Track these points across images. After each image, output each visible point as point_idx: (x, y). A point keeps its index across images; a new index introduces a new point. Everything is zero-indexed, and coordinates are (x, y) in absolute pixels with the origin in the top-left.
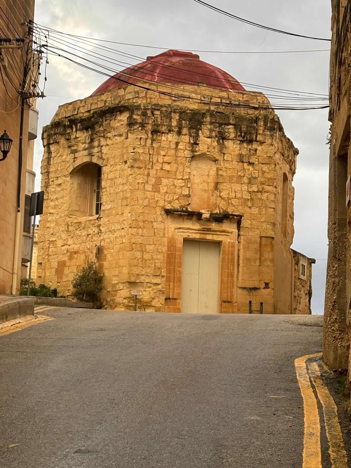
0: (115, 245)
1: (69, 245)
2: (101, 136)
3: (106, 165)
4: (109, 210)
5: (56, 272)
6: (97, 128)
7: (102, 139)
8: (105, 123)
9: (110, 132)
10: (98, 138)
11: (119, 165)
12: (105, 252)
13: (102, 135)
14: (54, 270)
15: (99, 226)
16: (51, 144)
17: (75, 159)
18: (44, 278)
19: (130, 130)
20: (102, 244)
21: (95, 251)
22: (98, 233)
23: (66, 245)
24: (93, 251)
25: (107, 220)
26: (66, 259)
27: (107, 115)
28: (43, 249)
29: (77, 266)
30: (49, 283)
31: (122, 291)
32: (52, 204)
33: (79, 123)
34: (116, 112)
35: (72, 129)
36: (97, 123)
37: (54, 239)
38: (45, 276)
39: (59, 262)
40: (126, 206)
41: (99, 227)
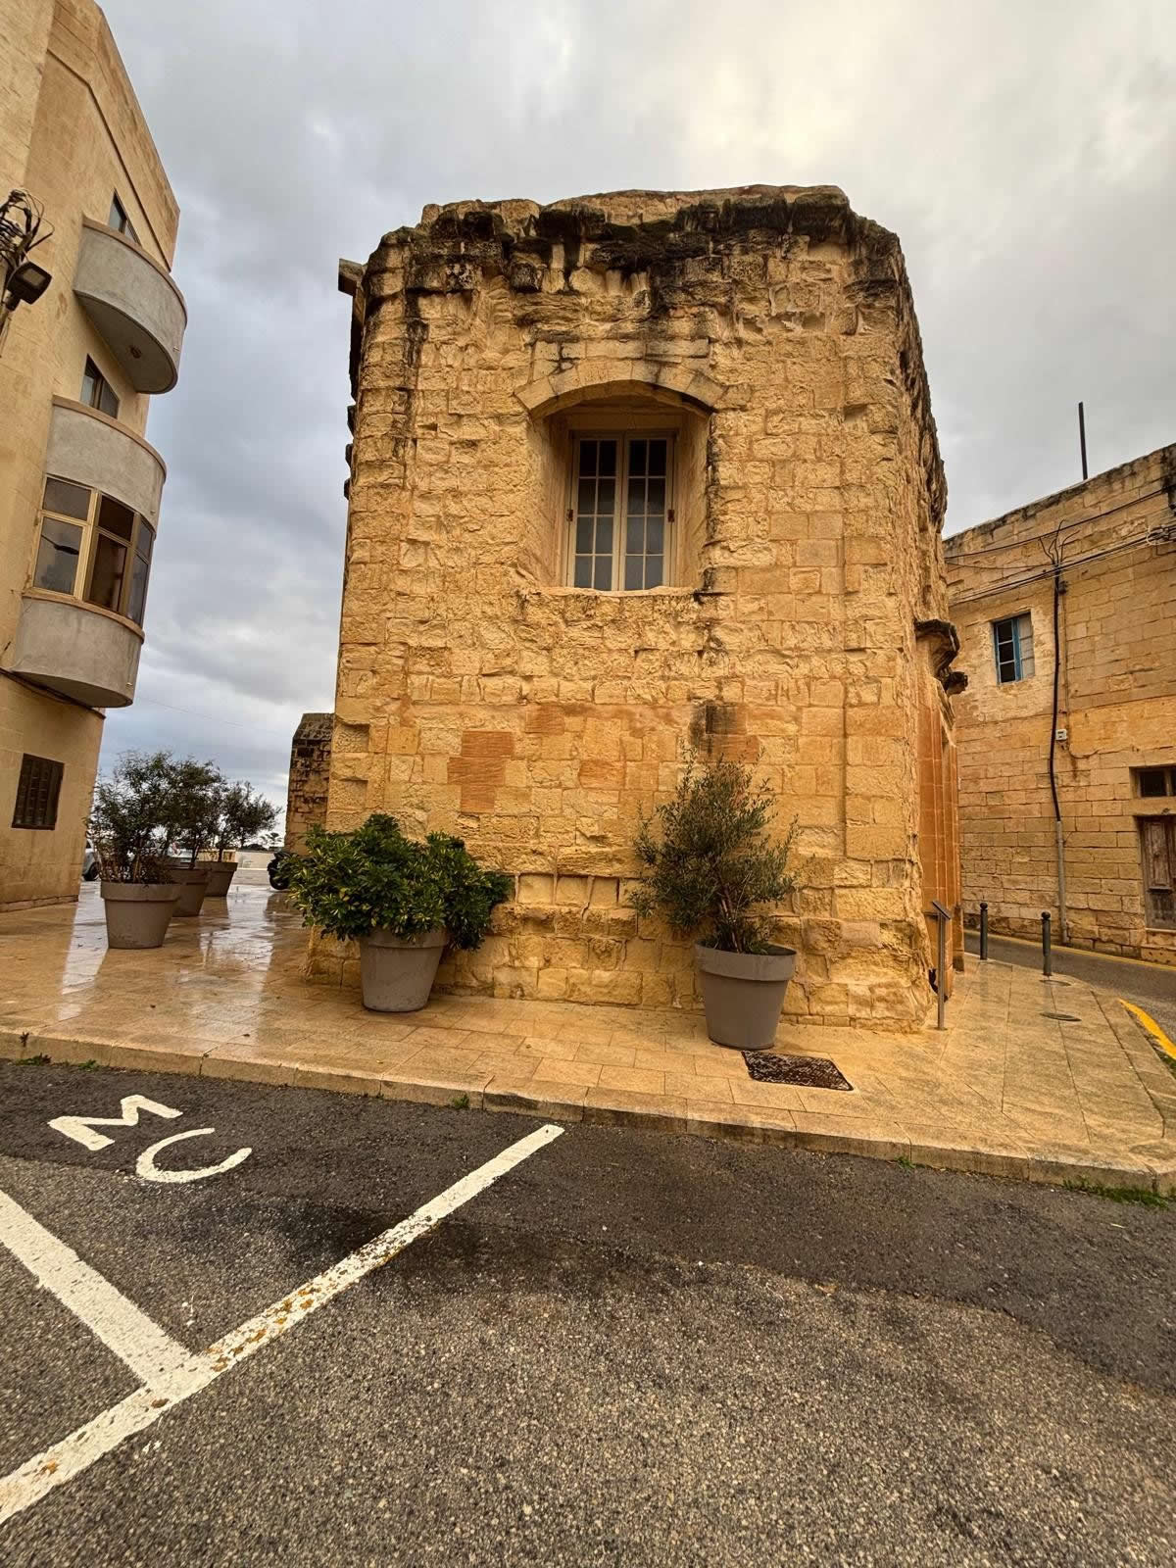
0: (810, 705)
1: (528, 678)
2: (713, 305)
3: (743, 409)
4: (764, 570)
5: (450, 771)
6: (694, 271)
7: (712, 315)
8: (737, 259)
9: (752, 300)
10: (695, 310)
11: (816, 416)
12: (751, 728)
13: (722, 300)
14: (441, 766)
15: (710, 624)
16: (429, 293)
17: (565, 365)
18: (381, 789)
19: (869, 306)
20: (731, 693)
21: (685, 718)
22: (700, 653)
23: (512, 673)
24: (675, 714)
25: (755, 606)
26: (513, 725)
27: (752, 233)
28: (374, 672)
29: (583, 763)
30: (410, 811)
31: (863, 894)
32: (425, 508)
33: (591, 240)
34: (797, 232)
35: (546, 256)
36: (699, 251)
37: (440, 643)
38: (387, 778)
39: (468, 739)
40: (876, 565)
41: (708, 627)
